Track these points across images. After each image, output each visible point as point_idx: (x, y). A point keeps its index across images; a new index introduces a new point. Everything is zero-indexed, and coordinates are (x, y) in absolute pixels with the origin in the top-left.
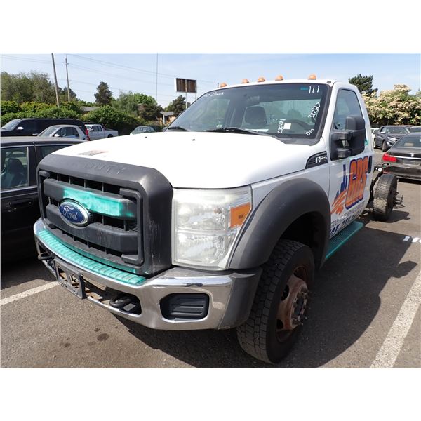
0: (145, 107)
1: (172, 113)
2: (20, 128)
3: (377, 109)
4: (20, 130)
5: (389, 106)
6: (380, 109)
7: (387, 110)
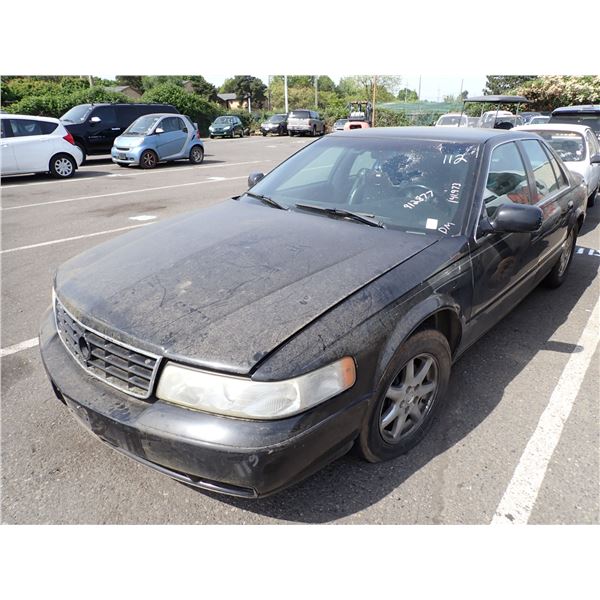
0: (195, 86)
1: (233, 96)
2: (96, 119)
3: (577, 86)
4: (95, 123)
5: (594, 82)
6: (581, 87)
7: (591, 88)
